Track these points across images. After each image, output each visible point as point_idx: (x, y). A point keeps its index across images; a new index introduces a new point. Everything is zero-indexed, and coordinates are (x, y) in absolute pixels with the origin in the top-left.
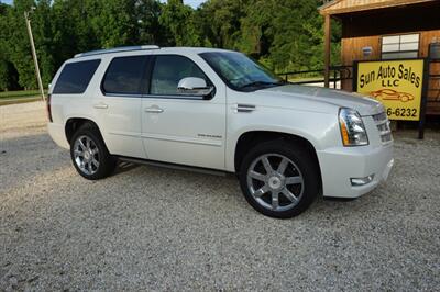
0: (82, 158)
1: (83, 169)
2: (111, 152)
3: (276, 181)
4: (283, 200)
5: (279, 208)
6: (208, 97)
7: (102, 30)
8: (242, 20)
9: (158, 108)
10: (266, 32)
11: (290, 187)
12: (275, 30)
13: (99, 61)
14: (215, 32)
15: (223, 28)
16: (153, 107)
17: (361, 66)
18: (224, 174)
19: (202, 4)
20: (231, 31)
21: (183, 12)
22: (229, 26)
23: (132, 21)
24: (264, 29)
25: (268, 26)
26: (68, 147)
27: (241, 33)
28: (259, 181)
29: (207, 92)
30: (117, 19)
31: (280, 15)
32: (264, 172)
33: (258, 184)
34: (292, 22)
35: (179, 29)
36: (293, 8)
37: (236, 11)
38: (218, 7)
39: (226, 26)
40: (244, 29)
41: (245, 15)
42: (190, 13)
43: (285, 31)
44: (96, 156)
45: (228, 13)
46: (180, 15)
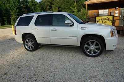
0: (27, 45)
1: (28, 49)
2: (38, 43)
3: (92, 48)
4: (95, 52)
5: (93, 55)
6: (71, 26)
7: (10, 8)
8: (53, 6)
9: (55, 29)
10: (60, 9)
11: (97, 49)
12: (62, 8)
13: (33, 16)
14: (45, 9)
15: (47, 8)
16: (54, 29)
17: (97, 17)
18: (76, 47)
19: (41, 1)
20: (49, 9)
21: (35, 3)
22: (49, 7)
23: (19, 5)
24: (59, 8)
25: (60, 7)
26: (22, 42)
27: (52, 9)
28: (87, 48)
29: (71, 24)
30: (15, 5)
31: (64, 4)
32: (89, 45)
33: (87, 49)
34: (67, 6)
35: (34, 8)
36: (67, 2)
37: (51, 3)
38: (45, 2)
39: (48, 7)
40: (53, 8)
41: (53, 4)
42: (37, 3)
43: (65, 9)
44: (33, 44)
45: (49, 4)
46: (34, 4)
